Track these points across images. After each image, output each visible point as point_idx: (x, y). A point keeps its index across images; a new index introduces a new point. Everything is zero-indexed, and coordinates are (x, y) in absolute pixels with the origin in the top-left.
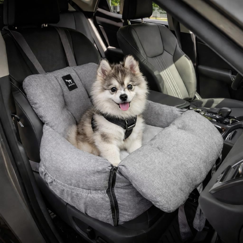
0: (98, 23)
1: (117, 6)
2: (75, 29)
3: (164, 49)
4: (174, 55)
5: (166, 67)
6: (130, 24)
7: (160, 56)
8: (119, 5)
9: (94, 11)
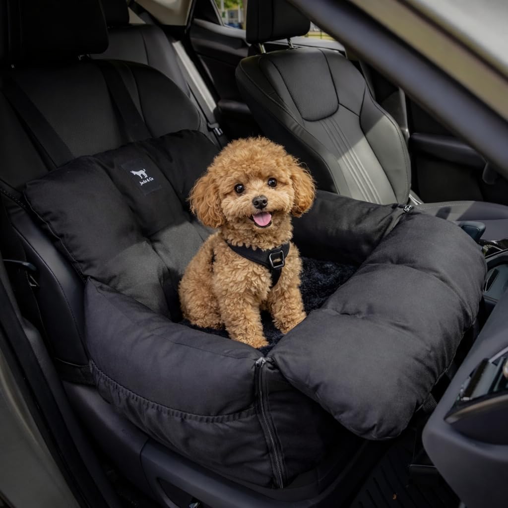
0: (196, 49)
1: (237, 11)
2: (146, 63)
3: (339, 103)
4: (360, 115)
5: (348, 147)
6: (265, 52)
7: (331, 118)
8: (241, 8)
9: (186, 24)
